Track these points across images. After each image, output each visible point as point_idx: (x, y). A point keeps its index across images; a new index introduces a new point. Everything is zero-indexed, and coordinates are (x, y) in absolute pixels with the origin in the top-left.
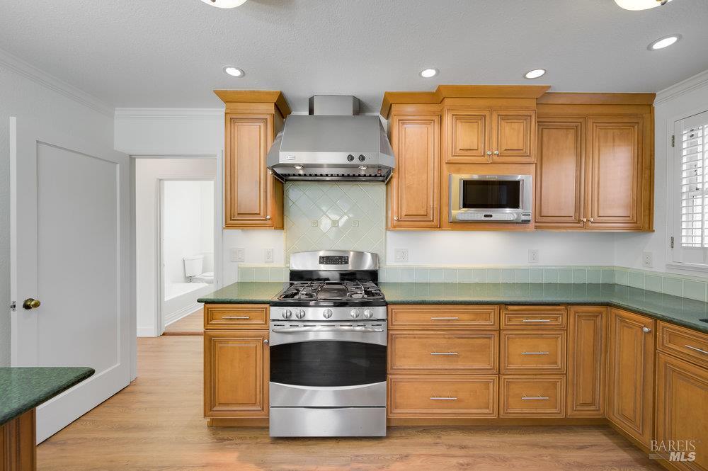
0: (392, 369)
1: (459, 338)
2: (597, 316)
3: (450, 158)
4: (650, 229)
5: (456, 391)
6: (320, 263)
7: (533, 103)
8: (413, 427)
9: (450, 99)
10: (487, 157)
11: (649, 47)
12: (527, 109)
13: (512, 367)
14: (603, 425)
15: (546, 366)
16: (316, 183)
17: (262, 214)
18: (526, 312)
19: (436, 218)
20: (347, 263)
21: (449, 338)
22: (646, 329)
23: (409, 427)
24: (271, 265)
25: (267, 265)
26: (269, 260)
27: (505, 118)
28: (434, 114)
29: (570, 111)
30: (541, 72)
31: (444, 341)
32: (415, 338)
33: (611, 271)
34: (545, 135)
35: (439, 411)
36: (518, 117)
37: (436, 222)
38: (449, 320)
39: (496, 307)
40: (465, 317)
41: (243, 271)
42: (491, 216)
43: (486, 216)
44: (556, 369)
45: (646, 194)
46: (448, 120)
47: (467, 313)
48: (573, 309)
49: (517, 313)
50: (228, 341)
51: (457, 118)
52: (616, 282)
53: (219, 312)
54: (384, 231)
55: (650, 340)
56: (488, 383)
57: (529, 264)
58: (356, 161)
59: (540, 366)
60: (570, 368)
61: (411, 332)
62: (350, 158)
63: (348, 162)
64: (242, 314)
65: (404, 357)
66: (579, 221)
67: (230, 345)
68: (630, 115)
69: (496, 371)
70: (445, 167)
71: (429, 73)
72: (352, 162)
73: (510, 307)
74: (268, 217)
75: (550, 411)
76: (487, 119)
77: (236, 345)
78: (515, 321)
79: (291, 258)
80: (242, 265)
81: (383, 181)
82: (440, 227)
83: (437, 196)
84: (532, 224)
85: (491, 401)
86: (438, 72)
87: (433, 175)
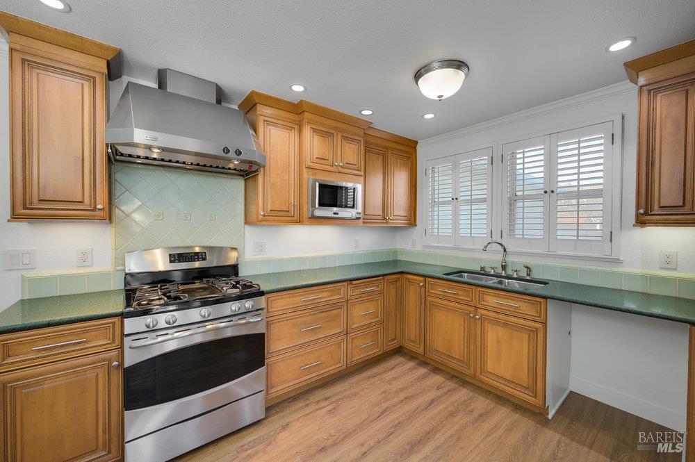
0: (268, 353)
1: (321, 312)
2: (397, 281)
3: (309, 163)
4: (415, 225)
5: (319, 356)
6: (171, 262)
7: (361, 132)
8: (285, 401)
9: (309, 114)
10: (335, 167)
11: (423, 116)
12: (358, 135)
13: (354, 326)
14: (399, 351)
15: (373, 321)
16: (161, 169)
17: (87, 201)
18: (363, 284)
19: (296, 214)
20: (204, 259)
21: (314, 314)
22: (421, 284)
23: (281, 402)
24: (89, 270)
25: (82, 271)
26: (85, 264)
27: (345, 138)
28: (294, 122)
29: (380, 142)
30: (370, 112)
31: (310, 317)
32: (287, 320)
33: (395, 252)
34: (367, 156)
35: (307, 377)
36: (353, 140)
37: (296, 218)
38: (314, 299)
39: (345, 284)
40: (325, 294)
42: (337, 214)
43: (334, 213)
44: (378, 321)
45: (413, 202)
46: (307, 131)
47: (327, 291)
48: (387, 278)
49: (358, 286)
50: (43, 381)
51: (314, 130)
52: (398, 258)
53: (26, 343)
54: (243, 225)
55: (423, 290)
56: (340, 343)
57: (354, 250)
59: (370, 321)
60: (385, 318)
61: (285, 316)
62: (226, 150)
63: (224, 155)
64: (70, 338)
65: (277, 341)
66: (384, 219)
67: (47, 385)
68: (407, 152)
69: (345, 332)
70: (305, 170)
71: (298, 88)
72: (228, 155)
73: (354, 282)
74: (99, 207)
75: (376, 351)
76: (335, 136)
77: (60, 382)
78: (356, 292)
79: (127, 259)
81: (243, 176)
82: (299, 222)
83: (297, 195)
84: (361, 221)
85: (342, 357)
86: (306, 89)
87: (293, 175)
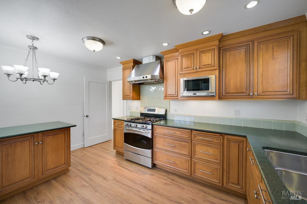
0: (155, 147)
2: (240, 142)
3: (180, 72)
5: (175, 160)
6: (148, 111)
9: (180, 50)
12: (213, 46)
13: (197, 156)
15: (212, 160)
17: (130, 96)
18: (203, 135)
20: (155, 111)
26: (137, 110)
27: (203, 52)
31: (171, 141)
35: (169, 166)
38: (172, 133)
39: (190, 131)
41: (131, 112)
42: (196, 94)
43: (194, 94)
44: (217, 162)
47: (179, 131)
48: (226, 137)
51: (182, 56)
53: (116, 122)
56: (187, 160)
58: (145, 78)
60: (225, 164)
64: (120, 123)
65: (159, 144)
66: (249, 95)
69: (190, 156)
77: (119, 131)
78: (198, 138)
80: (131, 111)
84: (217, 97)
